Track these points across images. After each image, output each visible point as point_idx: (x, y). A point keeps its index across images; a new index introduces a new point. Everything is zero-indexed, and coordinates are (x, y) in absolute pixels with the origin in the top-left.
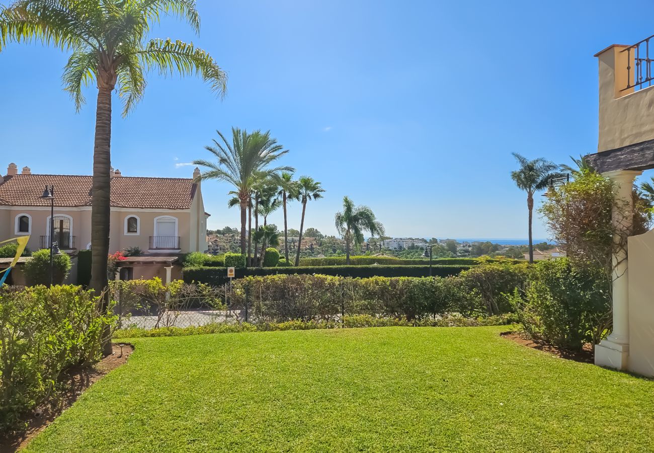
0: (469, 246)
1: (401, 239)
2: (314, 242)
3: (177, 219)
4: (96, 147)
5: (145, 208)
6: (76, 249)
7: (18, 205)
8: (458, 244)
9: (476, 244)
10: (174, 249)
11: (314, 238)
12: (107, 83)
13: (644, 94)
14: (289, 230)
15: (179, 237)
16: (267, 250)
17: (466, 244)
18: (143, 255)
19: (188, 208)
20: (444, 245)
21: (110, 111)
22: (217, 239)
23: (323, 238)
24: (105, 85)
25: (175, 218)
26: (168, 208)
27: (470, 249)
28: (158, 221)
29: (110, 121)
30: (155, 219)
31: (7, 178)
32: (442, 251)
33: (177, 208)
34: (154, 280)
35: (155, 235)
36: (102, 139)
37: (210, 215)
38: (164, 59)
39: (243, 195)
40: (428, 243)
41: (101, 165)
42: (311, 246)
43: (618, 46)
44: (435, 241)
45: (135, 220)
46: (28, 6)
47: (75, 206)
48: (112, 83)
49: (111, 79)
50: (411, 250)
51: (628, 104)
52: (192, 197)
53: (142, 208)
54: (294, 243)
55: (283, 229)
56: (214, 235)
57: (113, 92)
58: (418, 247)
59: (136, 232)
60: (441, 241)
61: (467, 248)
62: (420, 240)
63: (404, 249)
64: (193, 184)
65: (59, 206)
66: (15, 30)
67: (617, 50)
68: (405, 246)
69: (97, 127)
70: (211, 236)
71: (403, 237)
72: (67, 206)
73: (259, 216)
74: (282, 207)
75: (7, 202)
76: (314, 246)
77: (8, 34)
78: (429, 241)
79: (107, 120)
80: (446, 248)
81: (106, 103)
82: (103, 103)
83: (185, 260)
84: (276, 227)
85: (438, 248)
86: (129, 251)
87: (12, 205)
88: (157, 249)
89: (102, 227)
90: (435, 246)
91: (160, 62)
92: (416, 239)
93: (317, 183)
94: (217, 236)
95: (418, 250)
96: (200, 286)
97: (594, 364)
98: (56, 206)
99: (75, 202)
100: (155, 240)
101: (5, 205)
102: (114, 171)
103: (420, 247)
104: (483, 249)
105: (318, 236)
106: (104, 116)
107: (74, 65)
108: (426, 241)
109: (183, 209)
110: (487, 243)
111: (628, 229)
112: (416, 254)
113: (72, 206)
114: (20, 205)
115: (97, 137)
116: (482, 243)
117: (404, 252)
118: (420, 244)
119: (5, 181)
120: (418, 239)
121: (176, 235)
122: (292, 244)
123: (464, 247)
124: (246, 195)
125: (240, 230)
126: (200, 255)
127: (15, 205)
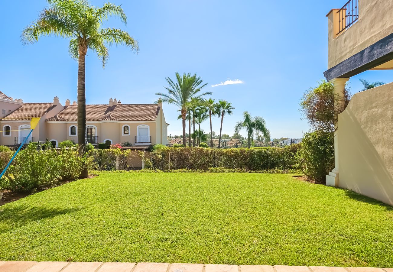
2: (238, 142)
3: (149, 126)
4: (78, 82)
5: (133, 120)
6: (98, 143)
7: (70, 121)
10: (148, 143)
11: (238, 139)
12: (82, 52)
13: (343, 35)
14: (222, 135)
15: (150, 136)
16: (201, 144)
18: (131, 146)
19: (155, 120)
21: (85, 65)
22: (181, 141)
23: (244, 139)
24: (81, 53)
25: (148, 126)
26: (144, 120)
28: (139, 127)
29: (84, 69)
30: (138, 127)
31: (65, 107)
33: (149, 120)
34: (117, 149)
35: (138, 135)
36: (81, 78)
37: (169, 125)
38: (109, 38)
39: (183, 111)
41: (81, 90)
42: (236, 144)
43: (335, 9)
45: (127, 127)
46: (45, 19)
47: (98, 121)
48: (85, 52)
49: (85, 49)
51: (338, 41)
52: (157, 114)
53: (131, 121)
54: (225, 143)
55: (219, 134)
56: (179, 138)
57: (86, 56)
59: (128, 134)
64: (158, 107)
65: (90, 121)
66: (43, 31)
67: (335, 12)
69: (79, 72)
70: (177, 139)
72: (93, 121)
73: (195, 124)
74: (209, 119)
75: (65, 119)
76: (238, 144)
77: (40, 33)
79: (83, 69)
81: (83, 61)
82: (81, 61)
83: (152, 148)
84: (215, 133)
86: (124, 144)
87: (68, 121)
88: (139, 143)
89: (82, 119)
91: (107, 40)
93: (230, 104)
94: (180, 139)
96: (140, 153)
97: (325, 185)
98: (87, 121)
99: (98, 119)
100: (138, 138)
101: (64, 121)
102: (118, 102)
105: (241, 138)
106: (82, 67)
107: (72, 45)
109: (152, 121)
111: (339, 111)
113: (96, 121)
114: (71, 121)
115: (79, 77)
119: (64, 109)
121: (149, 135)
122: (224, 143)
124: (185, 112)
125: (189, 134)
126: (161, 146)
127: (69, 121)
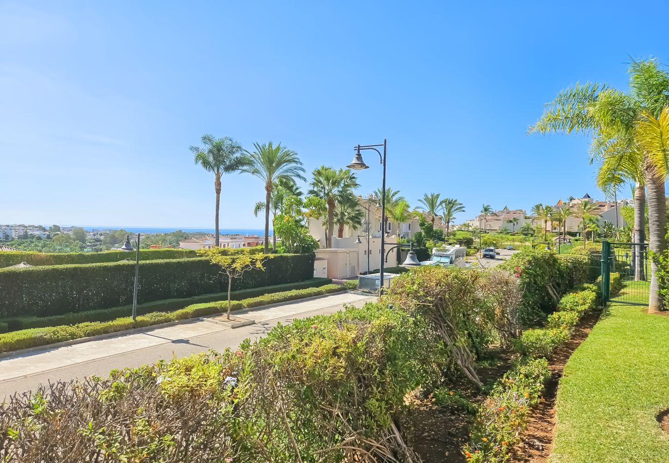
0: (101, 235)
1: (8, 226)
8: (87, 232)
9: (108, 232)
17: (95, 231)
20: (71, 233)
27: (102, 238)
32: (66, 241)
40: (47, 231)
44: (57, 228)
50: (24, 241)
58: (33, 236)
60: (64, 229)
61: (98, 236)
62: (36, 227)
63: (13, 239)
68: (14, 234)
71: (10, 224)
78: (48, 229)
80: (72, 236)
85: (62, 237)
90: (58, 234)
92: (30, 226)
95: (34, 240)
103: (37, 236)
104: (118, 238)
108: (44, 230)
110: (121, 230)
112: (32, 245)
116: (115, 231)
117: (13, 242)
118: (37, 233)
120: (33, 226)
123: (94, 235)
